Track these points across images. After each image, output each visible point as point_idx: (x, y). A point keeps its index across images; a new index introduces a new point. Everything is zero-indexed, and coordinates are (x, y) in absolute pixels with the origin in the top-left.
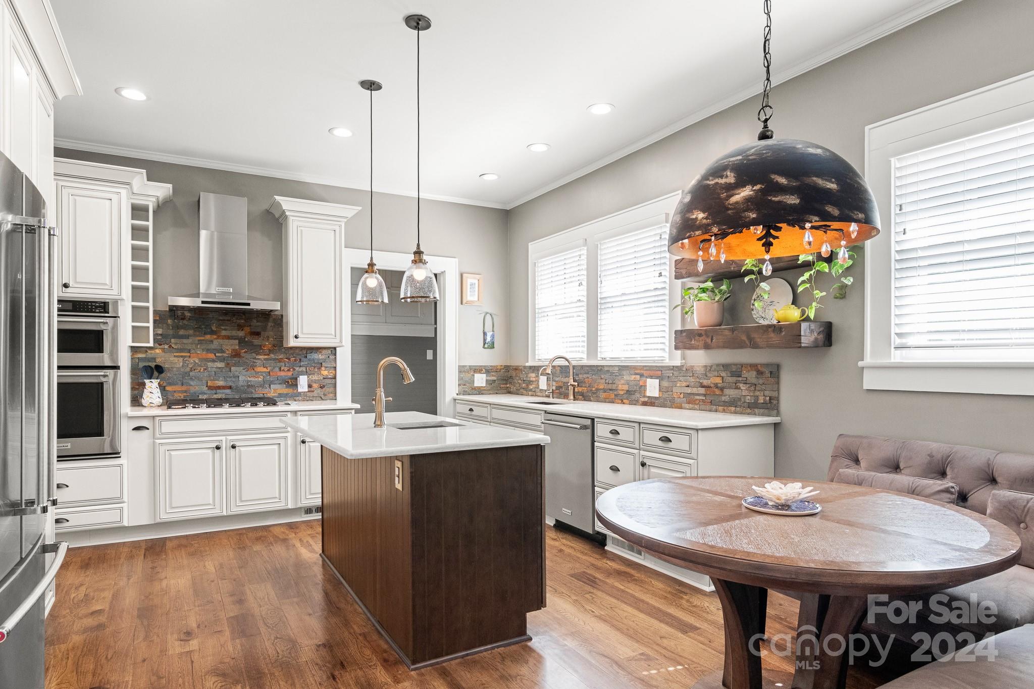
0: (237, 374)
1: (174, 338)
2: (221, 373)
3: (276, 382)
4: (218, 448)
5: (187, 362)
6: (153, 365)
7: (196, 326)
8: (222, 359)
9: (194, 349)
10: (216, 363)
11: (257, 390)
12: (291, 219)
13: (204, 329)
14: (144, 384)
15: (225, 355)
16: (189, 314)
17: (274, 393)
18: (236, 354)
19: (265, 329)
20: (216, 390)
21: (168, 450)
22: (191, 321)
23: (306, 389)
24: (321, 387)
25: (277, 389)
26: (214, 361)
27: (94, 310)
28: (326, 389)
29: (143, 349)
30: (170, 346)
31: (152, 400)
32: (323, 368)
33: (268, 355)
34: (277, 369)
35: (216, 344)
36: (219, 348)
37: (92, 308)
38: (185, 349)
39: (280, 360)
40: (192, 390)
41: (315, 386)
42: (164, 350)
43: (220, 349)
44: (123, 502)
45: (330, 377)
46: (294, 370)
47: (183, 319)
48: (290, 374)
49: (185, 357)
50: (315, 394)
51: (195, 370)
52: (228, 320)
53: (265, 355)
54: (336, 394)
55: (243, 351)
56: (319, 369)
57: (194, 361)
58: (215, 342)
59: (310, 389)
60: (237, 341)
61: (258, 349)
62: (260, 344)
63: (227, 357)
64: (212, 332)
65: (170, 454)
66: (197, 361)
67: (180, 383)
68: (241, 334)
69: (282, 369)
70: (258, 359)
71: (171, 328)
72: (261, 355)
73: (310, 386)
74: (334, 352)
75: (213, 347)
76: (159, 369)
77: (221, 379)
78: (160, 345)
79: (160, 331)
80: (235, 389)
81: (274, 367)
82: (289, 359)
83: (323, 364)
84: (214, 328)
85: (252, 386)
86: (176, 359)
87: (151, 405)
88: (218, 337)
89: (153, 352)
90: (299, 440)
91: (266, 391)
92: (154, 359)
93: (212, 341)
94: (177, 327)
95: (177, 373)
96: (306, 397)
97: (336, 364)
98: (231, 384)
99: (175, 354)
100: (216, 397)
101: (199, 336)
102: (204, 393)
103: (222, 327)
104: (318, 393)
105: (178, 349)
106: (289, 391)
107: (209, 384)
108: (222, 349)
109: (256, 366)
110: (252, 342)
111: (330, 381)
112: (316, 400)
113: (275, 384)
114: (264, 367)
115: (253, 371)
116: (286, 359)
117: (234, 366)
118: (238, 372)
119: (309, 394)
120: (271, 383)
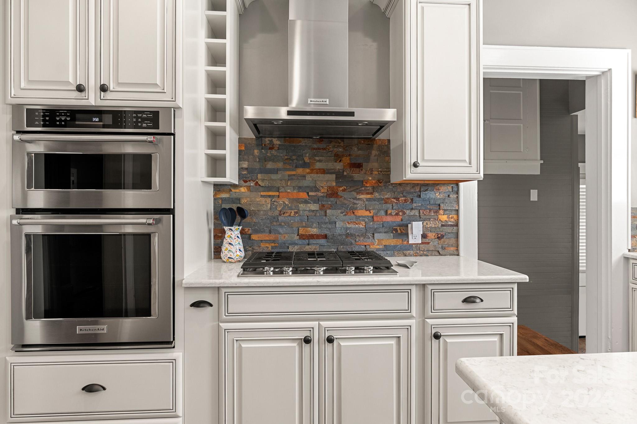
0: (333, 218)
1: (261, 173)
2: (315, 217)
3: (381, 230)
4: (307, 341)
5: (275, 203)
6: (234, 207)
7: (286, 157)
8: (316, 200)
9: (283, 187)
10: (309, 205)
11: (357, 240)
13: (295, 161)
14: (224, 232)
15: (320, 194)
16: (278, 142)
17: (378, 245)
18: (333, 193)
19: (367, 159)
20: (308, 239)
21: (237, 340)
22: (281, 151)
23: (419, 240)
24: (438, 238)
25: (382, 240)
26: (306, 202)
27: (140, 124)
28: (445, 241)
29: (226, 187)
30: (256, 184)
31: (231, 254)
32: (441, 212)
33: (372, 193)
34: (383, 213)
35: (309, 180)
36: (312, 185)
37: (137, 122)
38: (273, 187)
39: (386, 201)
40: (281, 238)
41: (431, 235)
42: (249, 188)
43: (314, 187)
45: (450, 223)
46: (404, 213)
47: (271, 149)
48: (398, 219)
49: (273, 196)
50: (431, 247)
51: (284, 214)
52: (324, 149)
53: (368, 194)
54: (458, 247)
55: (341, 189)
56: (436, 212)
57: (284, 202)
58: (309, 178)
59: (425, 240)
60: (334, 176)
61: (359, 187)
62: (362, 179)
63: (321, 196)
64: (305, 165)
65: (240, 345)
66: (287, 203)
67: (267, 230)
68: (339, 166)
69: (389, 212)
70: (359, 199)
71: (258, 160)
72: (362, 194)
73: (424, 236)
74: (456, 190)
75: (305, 185)
76: (242, 212)
77: (315, 225)
78: (245, 182)
79: (245, 165)
80: (332, 239)
81: (379, 210)
82: (397, 199)
83: (442, 205)
84: (307, 160)
85: (352, 235)
86: (263, 200)
87: (230, 260)
88: (312, 171)
89: (237, 191)
90: (429, 332)
91: (368, 242)
92: (238, 200)
93: (304, 176)
94: (264, 159)
95: (264, 217)
96: (418, 252)
97: (458, 205)
98: (326, 232)
99: (262, 193)
100: (308, 249)
101: (289, 170)
102: (294, 244)
103: (317, 158)
104: (435, 246)
105: (265, 187)
106: (397, 242)
107: (301, 232)
108: (316, 187)
109: (356, 209)
110: (352, 177)
111: (449, 229)
112: (431, 255)
113: (380, 232)
114: (367, 210)
115: (352, 215)
116: (394, 198)
117: (330, 209)
118: (335, 217)
119: (423, 247)
120: (374, 231)
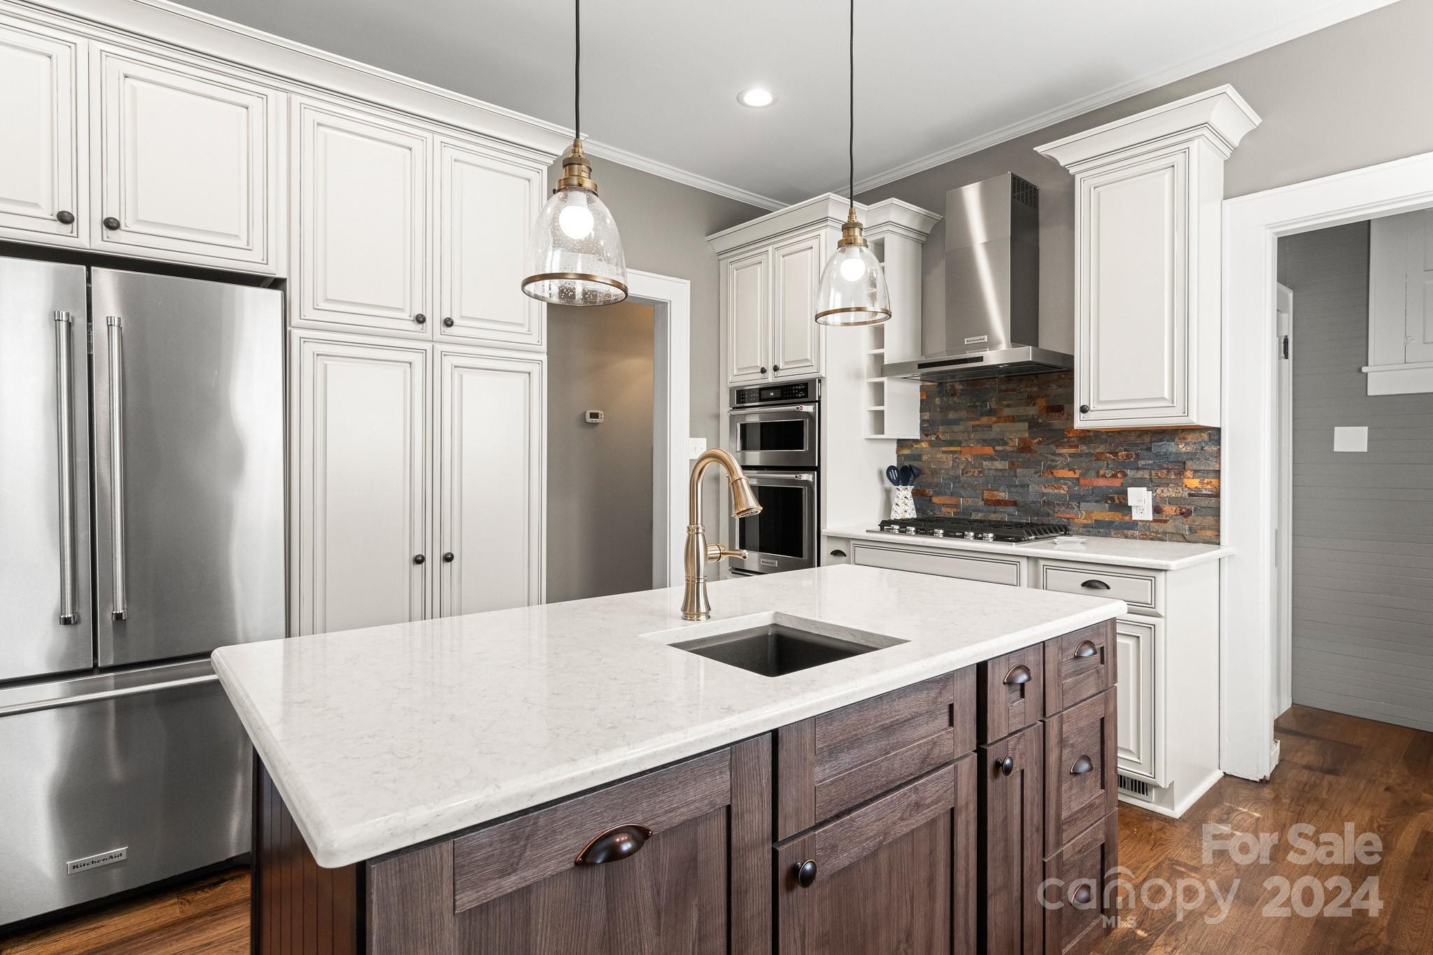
0: (1026, 480)
1: (943, 424)
2: (1003, 478)
3: (1090, 498)
5: (957, 460)
6: (913, 464)
7: (969, 404)
8: (1003, 456)
9: (966, 440)
10: (995, 463)
11: (1056, 510)
13: (979, 408)
15: (1008, 448)
16: (961, 387)
17: (1086, 519)
18: (1025, 448)
20: (994, 505)
22: (963, 397)
23: (1149, 516)
24: (1182, 514)
25: (1092, 512)
26: (992, 459)
28: (1197, 520)
29: (908, 442)
30: (937, 438)
32: (1189, 473)
33: (1077, 447)
34: (1093, 473)
35: (996, 430)
36: (999, 437)
38: (955, 441)
39: (1098, 457)
40: (964, 504)
41: (1169, 510)
42: (931, 444)
43: (1001, 439)
45: (1204, 492)
46: (1125, 475)
47: (953, 395)
48: (1115, 484)
49: (955, 452)
50: (1169, 527)
51: (967, 473)
52: (1014, 390)
53: (1071, 447)
54: (1219, 532)
55: (1036, 441)
56: (1181, 473)
57: (966, 459)
58: (996, 428)
59: (1158, 517)
60: (1026, 425)
61: (1055, 437)
62: (1063, 427)
63: (1011, 452)
64: (991, 412)
66: (970, 460)
67: (948, 492)
68: (1032, 411)
69: (1102, 472)
70: (1060, 455)
71: (939, 410)
72: (1063, 447)
73: (1157, 510)
74: (1216, 438)
75: (992, 437)
77: (1002, 488)
78: (927, 435)
79: (926, 417)
80: (1023, 507)
81: (1087, 470)
82: (1116, 454)
83: (1189, 464)
84: (994, 405)
85: (1048, 503)
86: (945, 456)
88: (999, 419)
89: (918, 446)
91: (1072, 513)
92: (917, 457)
93: (991, 426)
94: (945, 409)
95: (946, 477)
96: (1148, 533)
97: (1220, 463)
98: (1017, 498)
99: (943, 449)
100: (993, 517)
101: (973, 419)
102: (978, 510)
103: (1005, 403)
104: (1176, 527)
105: (947, 441)
106: (1116, 517)
107: (986, 496)
108: (1003, 440)
109: (1055, 467)
110: (1050, 425)
111: (1204, 502)
112: (1170, 540)
113: (1088, 501)
114: (1070, 470)
115: (1051, 476)
116: (1110, 453)
117: (1021, 467)
118: (1027, 479)
119: (1156, 526)
120: (1080, 499)
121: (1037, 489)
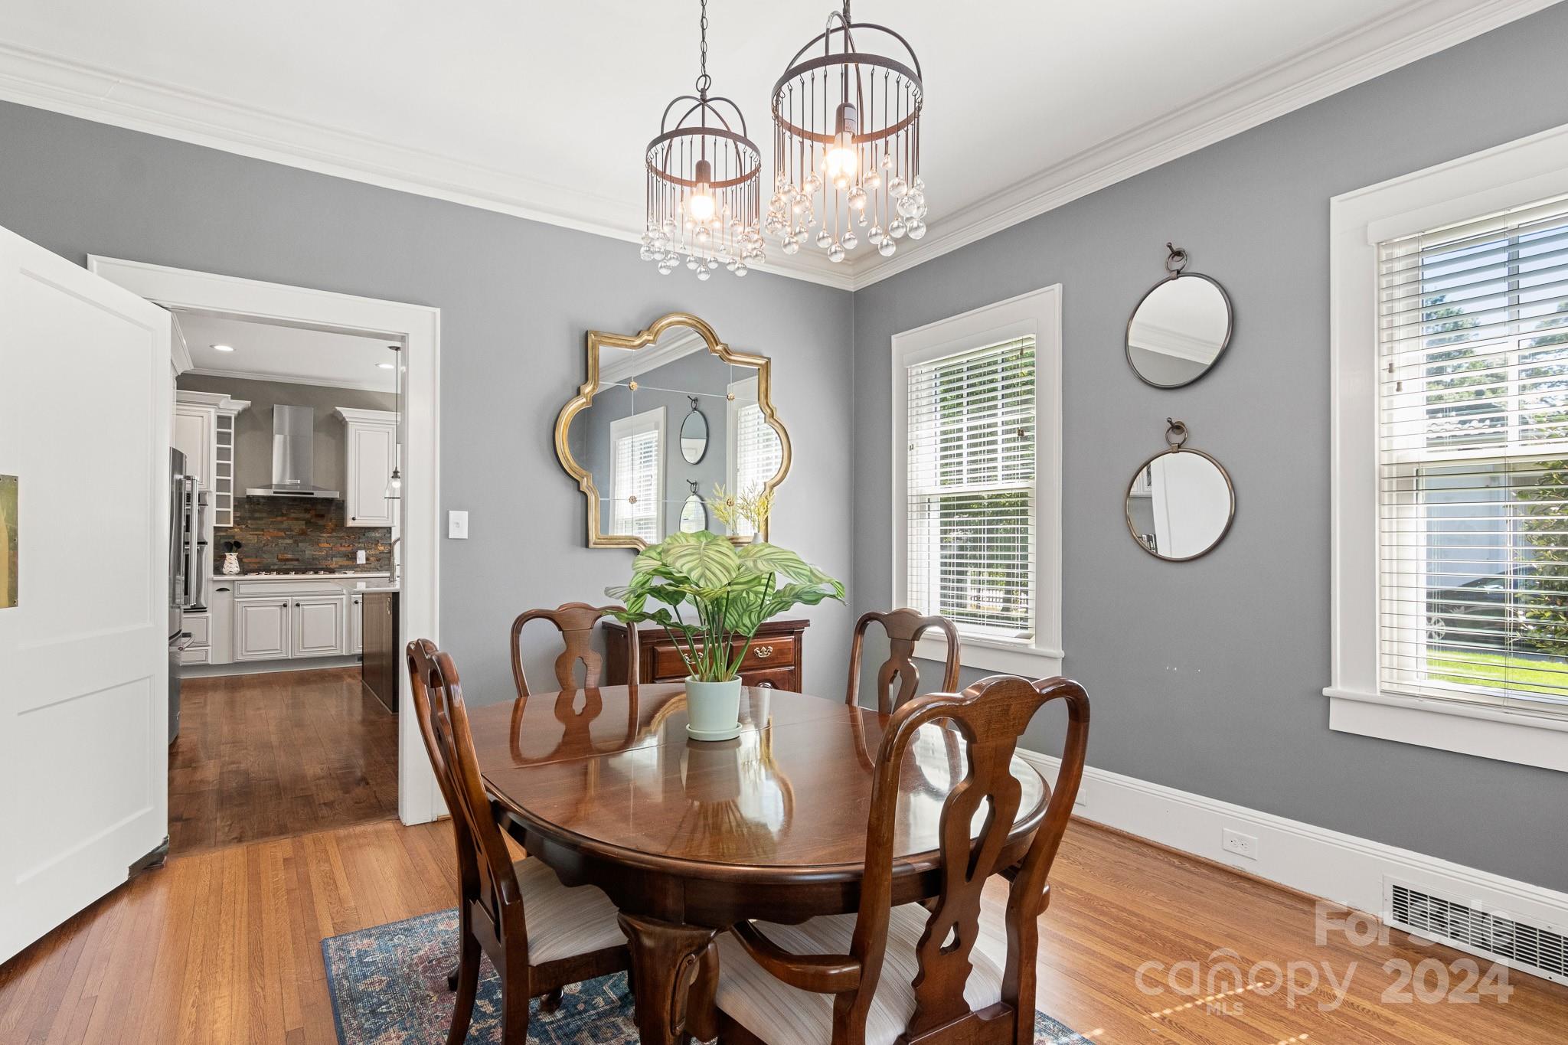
0: (303, 548)
2: (290, 548)
3: (337, 555)
4: (285, 606)
5: (261, 539)
6: (232, 541)
7: (269, 511)
8: (291, 537)
9: (267, 528)
10: (286, 540)
11: (319, 560)
12: (351, 423)
13: (275, 513)
14: (225, 557)
15: (294, 533)
17: (333, 563)
18: (303, 533)
19: (328, 513)
21: (244, 607)
22: (265, 507)
23: (364, 561)
24: (378, 560)
25: (337, 560)
26: (283, 538)
28: (383, 562)
29: (226, 529)
30: (247, 526)
31: (231, 568)
32: (380, 545)
34: (339, 545)
35: (286, 524)
36: (288, 527)
38: (260, 528)
39: (341, 538)
40: (265, 561)
41: (372, 559)
42: (241, 529)
43: (289, 529)
44: (209, 646)
45: (386, 551)
46: (354, 545)
47: (258, 504)
48: (350, 549)
49: (259, 535)
50: (372, 566)
51: (267, 545)
53: (328, 533)
55: (309, 530)
56: (376, 545)
57: (267, 538)
59: (368, 561)
60: (304, 522)
61: (322, 529)
62: (324, 524)
63: (295, 535)
64: (283, 515)
65: (246, 609)
66: (269, 538)
67: (254, 555)
68: (307, 516)
69: (343, 544)
70: (322, 537)
71: (249, 512)
72: (324, 533)
73: (367, 559)
74: (390, 531)
75: (283, 527)
76: (238, 545)
77: (290, 552)
78: (239, 525)
79: (238, 514)
80: (301, 560)
81: (336, 544)
82: (349, 537)
83: (380, 541)
84: (285, 512)
85: (316, 558)
86: (252, 536)
87: (231, 572)
88: (288, 519)
89: (233, 531)
90: (353, 601)
91: (328, 563)
92: (233, 537)
93: (282, 522)
94: (253, 511)
95: (252, 545)
97: (392, 541)
98: (298, 557)
99: (252, 532)
101: (271, 518)
102: (275, 564)
103: (292, 511)
104: (375, 565)
105: (254, 528)
106: (349, 563)
107: (280, 557)
108: (291, 529)
109: (320, 542)
110: (317, 523)
111: (385, 555)
113: (337, 557)
114: (327, 543)
115: (317, 546)
116: (346, 537)
117: (301, 542)
119: (367, 566)
120: (333, 556)
121: (309, 552)
